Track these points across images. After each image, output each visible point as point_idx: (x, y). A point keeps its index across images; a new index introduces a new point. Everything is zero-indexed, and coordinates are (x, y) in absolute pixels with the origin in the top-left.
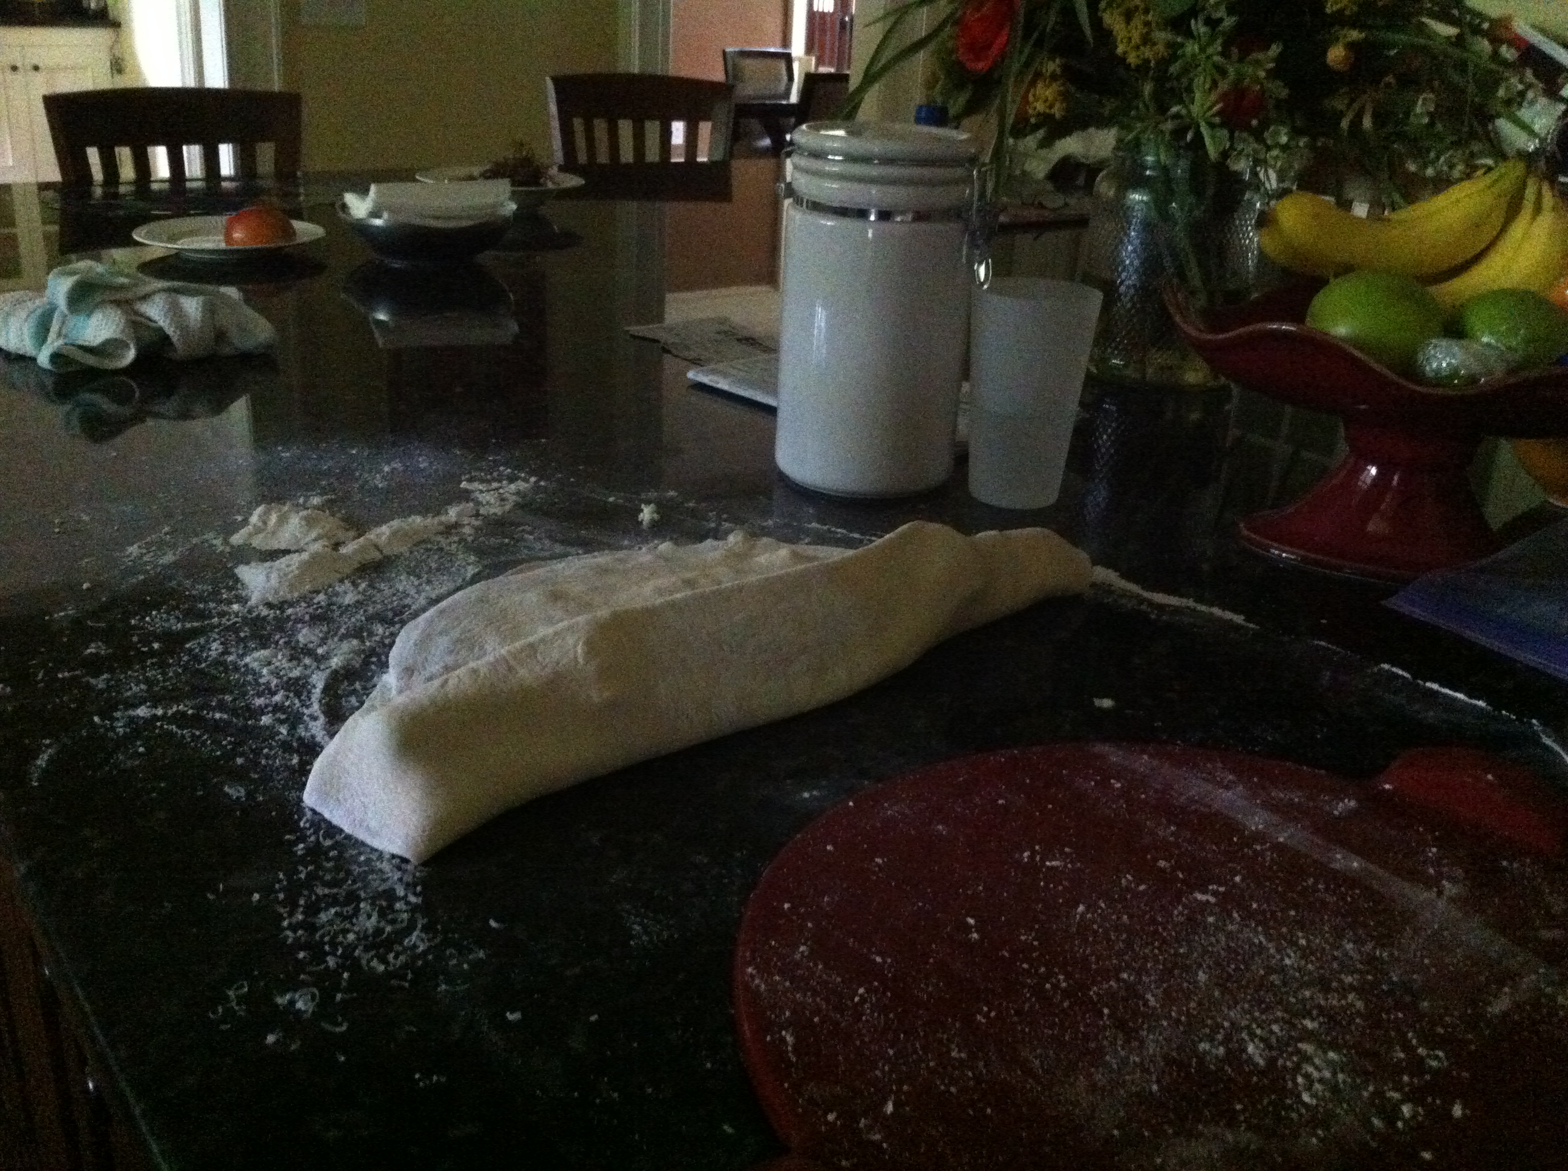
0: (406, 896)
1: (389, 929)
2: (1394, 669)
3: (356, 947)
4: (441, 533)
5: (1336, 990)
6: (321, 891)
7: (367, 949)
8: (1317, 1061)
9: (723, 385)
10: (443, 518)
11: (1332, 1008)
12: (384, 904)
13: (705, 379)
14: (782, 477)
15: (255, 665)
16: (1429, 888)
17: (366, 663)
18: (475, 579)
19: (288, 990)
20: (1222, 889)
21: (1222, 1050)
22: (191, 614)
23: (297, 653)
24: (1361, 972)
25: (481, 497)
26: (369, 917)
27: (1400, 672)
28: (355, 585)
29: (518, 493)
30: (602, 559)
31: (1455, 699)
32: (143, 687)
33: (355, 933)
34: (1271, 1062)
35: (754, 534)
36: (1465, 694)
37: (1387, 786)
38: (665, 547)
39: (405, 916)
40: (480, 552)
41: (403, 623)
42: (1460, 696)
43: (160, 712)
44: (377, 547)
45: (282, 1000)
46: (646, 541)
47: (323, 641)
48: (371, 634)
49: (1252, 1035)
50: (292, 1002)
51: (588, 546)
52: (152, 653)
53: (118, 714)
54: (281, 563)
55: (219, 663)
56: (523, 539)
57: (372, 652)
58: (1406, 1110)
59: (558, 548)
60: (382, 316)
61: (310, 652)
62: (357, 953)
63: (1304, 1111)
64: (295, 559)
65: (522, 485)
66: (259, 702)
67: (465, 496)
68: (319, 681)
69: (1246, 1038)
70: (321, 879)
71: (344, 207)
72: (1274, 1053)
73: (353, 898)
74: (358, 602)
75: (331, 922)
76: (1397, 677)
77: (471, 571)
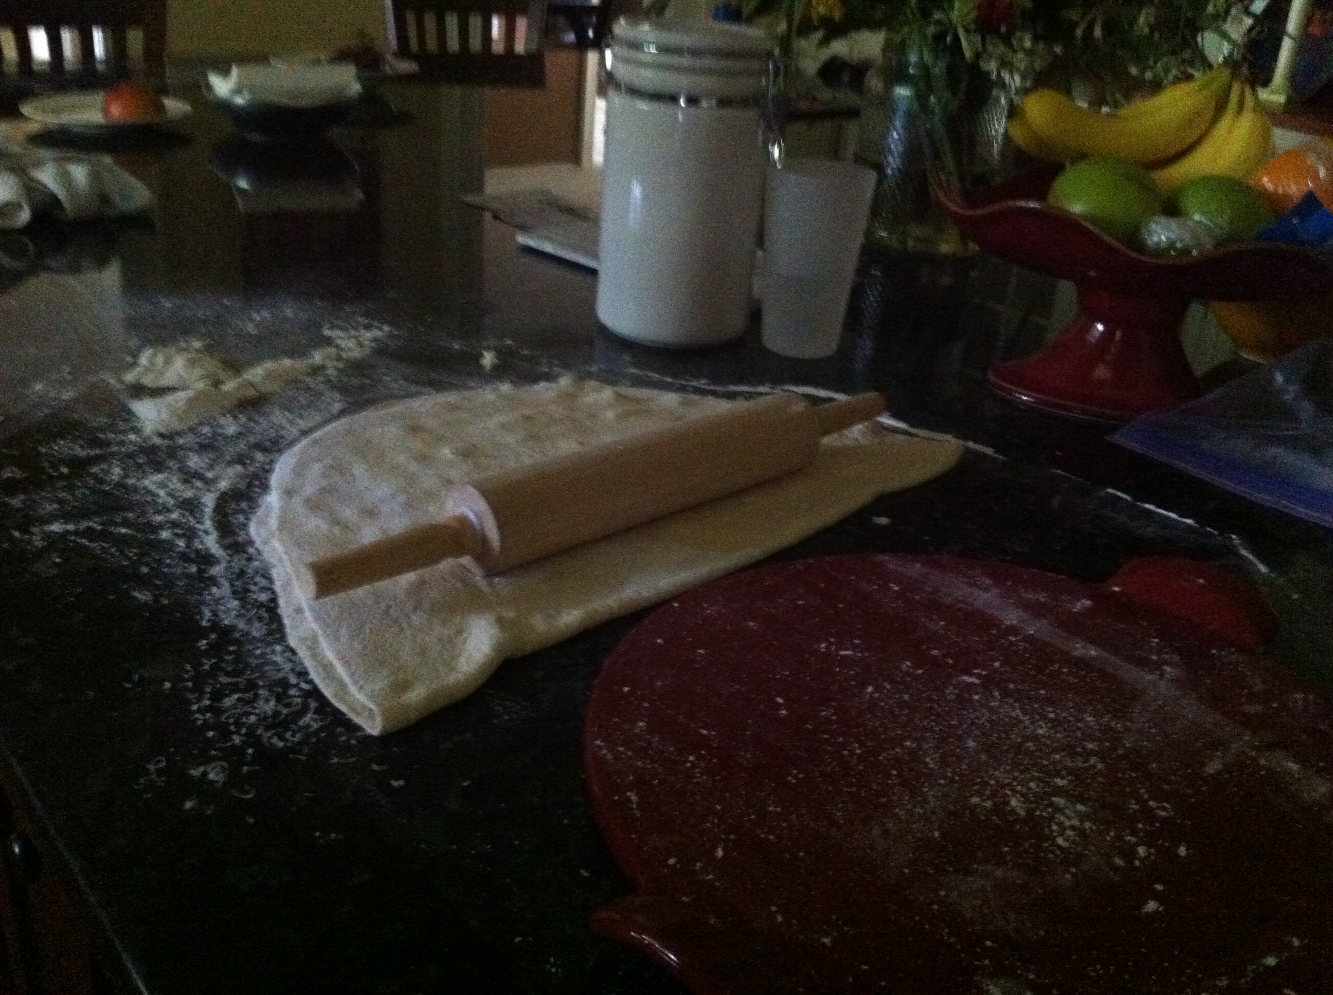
0: (298, 684)
1: (285, 711)
2: (1119, 494)
3: (257, 728)
4: (308, 374)
5: (1081, 755)
6: (224, 680)
7: (267, 729)
8: (1067, 811)
9: (549, 248)
10: (310, 361)
11: (1079, 769)
12: (280, 690)
13: (532, 243)
14: (603, 330)
15: (153, 488)
16: (1152, 672)
17: (250, 485)
18: (342, 413)
19: (200, 765)
20: (984, 673)
21: (988, 804)
22: (96, 442)
23: (189, 477)
24: (1099, 740)
25: (342, 344)
26: (267, 701)
27: (1124, 496)
28: (235, 417)
29: (375, 340)
30: (452, 397)
31: (1168, 518)
32: (55, 506)
33: (257, 715)
34: (1030, 812)
35: (583, 377)
36: (1177, 514)
37: (1116, 589)
38: (505, 388)
39: (299, 700)
40: (343, 389)
41: (280, 451)
42: (1173, 515)
43: (70, 527)
44: (252, 385)
45: (195, 772)
46: (487, 382)
47: (211, 467)
48: (252, 460)
49: (1015, 792)
50: (205, 774)
51: (439, 386)
52: (62, 476)
53: (35, 530)
54: (170, 398)
55: (120, 485)
56: (380, 381)
57: (255, 476)
58: (1142, 851)
59: (413, 388)
60: (243, 184)
61: (200, 476)
62: (259, 732)
63: (1058, 852)
64: (182, 395)
65: (377, 333)
66: (159, 518)
67: (328, 342)
68: (209, 501)
69: (1009, 793)
70: (222, 670)
71: (209, 87)
72: (1033, 806)
73: (252, 686)
74: (240, 433)
75: (234, 706)
76: (1122, 499)
77: (337, 407)
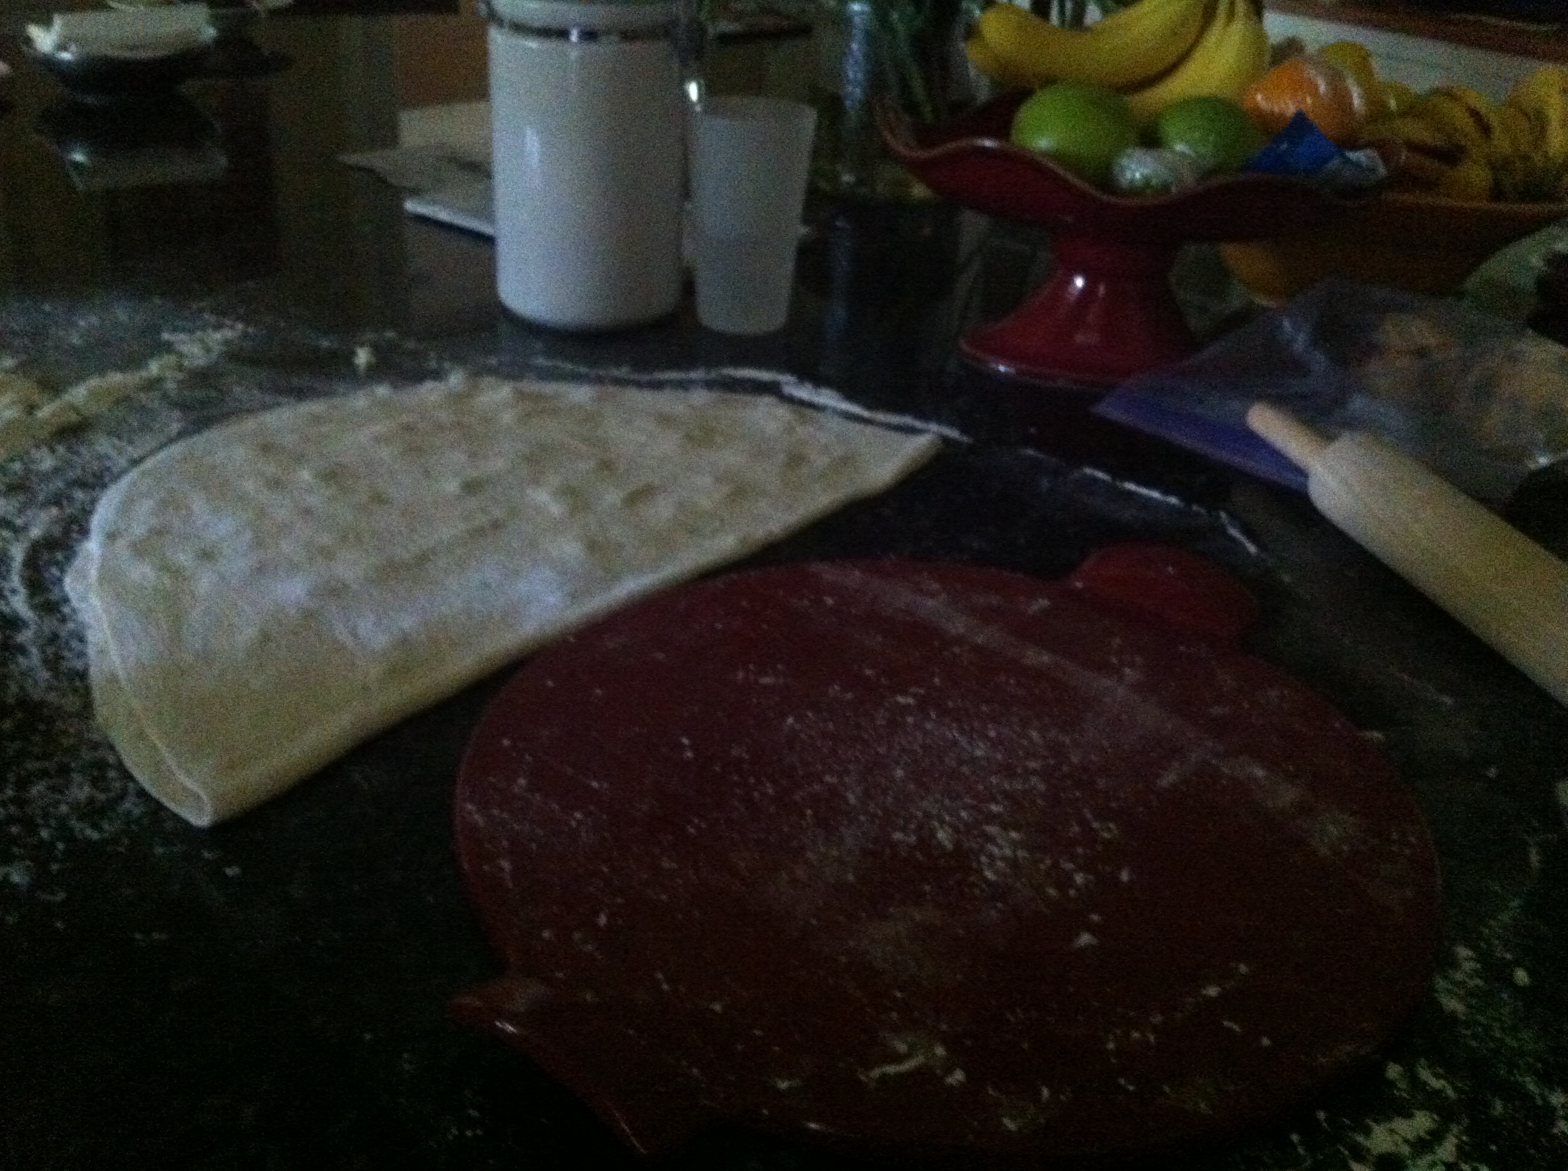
2: (1096, 473)
3: (69, 819)
4: (142, 390)
5: (1021, 775)
7: (80, 819)
8: (999, 841)
9: (443, 215)
10: (144, 374)
11: (1016, 791)
13: (426, 211)
14: (505, 311)
16: (1111, 676)
17: (67, 531)
18: (181, 435)
20: (922, 691)
21: (913, 839)
24: (1045, 758)
25: (185, 349)
26: (81, 787)
27: (1103, 476)
28: (53, 451)
29: (226, 342)
30: (316, 407)
31: (1151, 499)
33: (69, 803)
34: (958, 845)
36: (1161, 493)
37: (1079, 584)
38: (382, 391)
40: (183, 406)
41: (104, 486)
42: (1155, 494)
44: (73, 408)
46: (361, 385)
47: (20, 511)
48: (70, 499)
49: (942, 822)
51: (301, 394)
56: (230, 391)
57: (74, 519)
58: (1079, 878)
59: (268, 399)
61: (7, 524)
62: (71, 823)
63: (985, 887)
65: (229, 334)
67: (169, 348)
68: (18, 553)
69: (937, 825)
70: (29, 754)
71: (29, 41)
72: (961, 837)
73: (64, 770)
74: (57, 468)
75: (42, 795)
76: (1100, 479)
77: (175, 427)
